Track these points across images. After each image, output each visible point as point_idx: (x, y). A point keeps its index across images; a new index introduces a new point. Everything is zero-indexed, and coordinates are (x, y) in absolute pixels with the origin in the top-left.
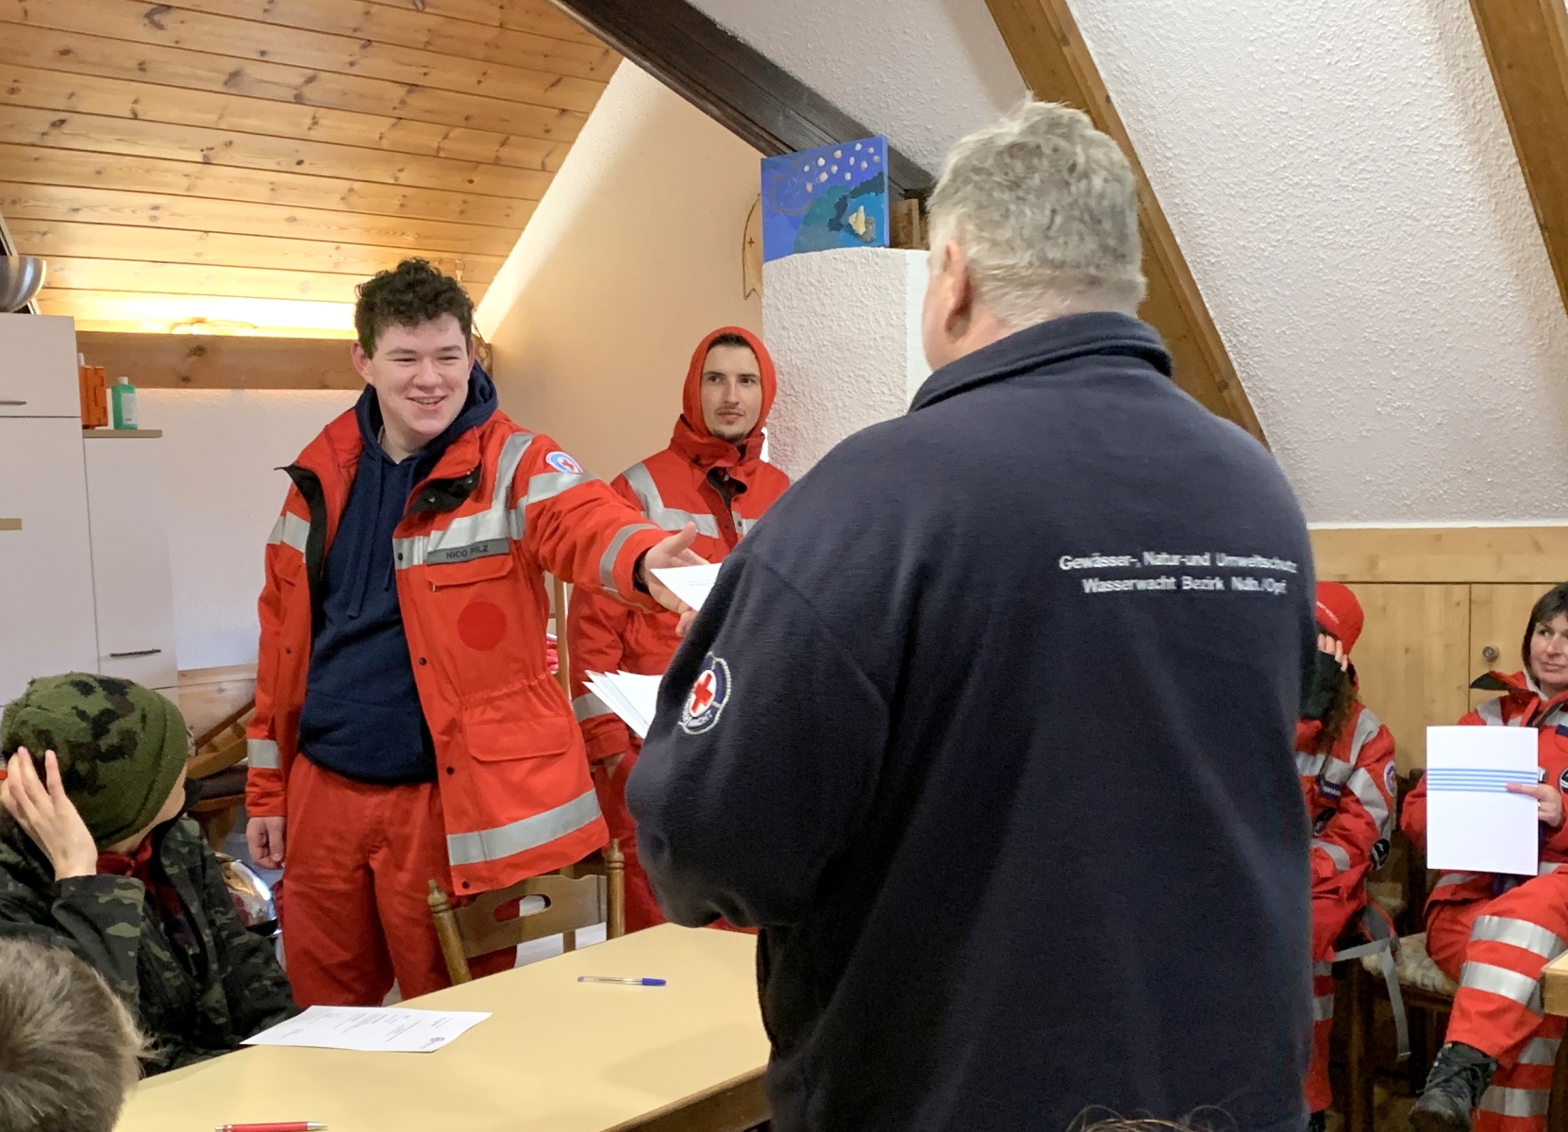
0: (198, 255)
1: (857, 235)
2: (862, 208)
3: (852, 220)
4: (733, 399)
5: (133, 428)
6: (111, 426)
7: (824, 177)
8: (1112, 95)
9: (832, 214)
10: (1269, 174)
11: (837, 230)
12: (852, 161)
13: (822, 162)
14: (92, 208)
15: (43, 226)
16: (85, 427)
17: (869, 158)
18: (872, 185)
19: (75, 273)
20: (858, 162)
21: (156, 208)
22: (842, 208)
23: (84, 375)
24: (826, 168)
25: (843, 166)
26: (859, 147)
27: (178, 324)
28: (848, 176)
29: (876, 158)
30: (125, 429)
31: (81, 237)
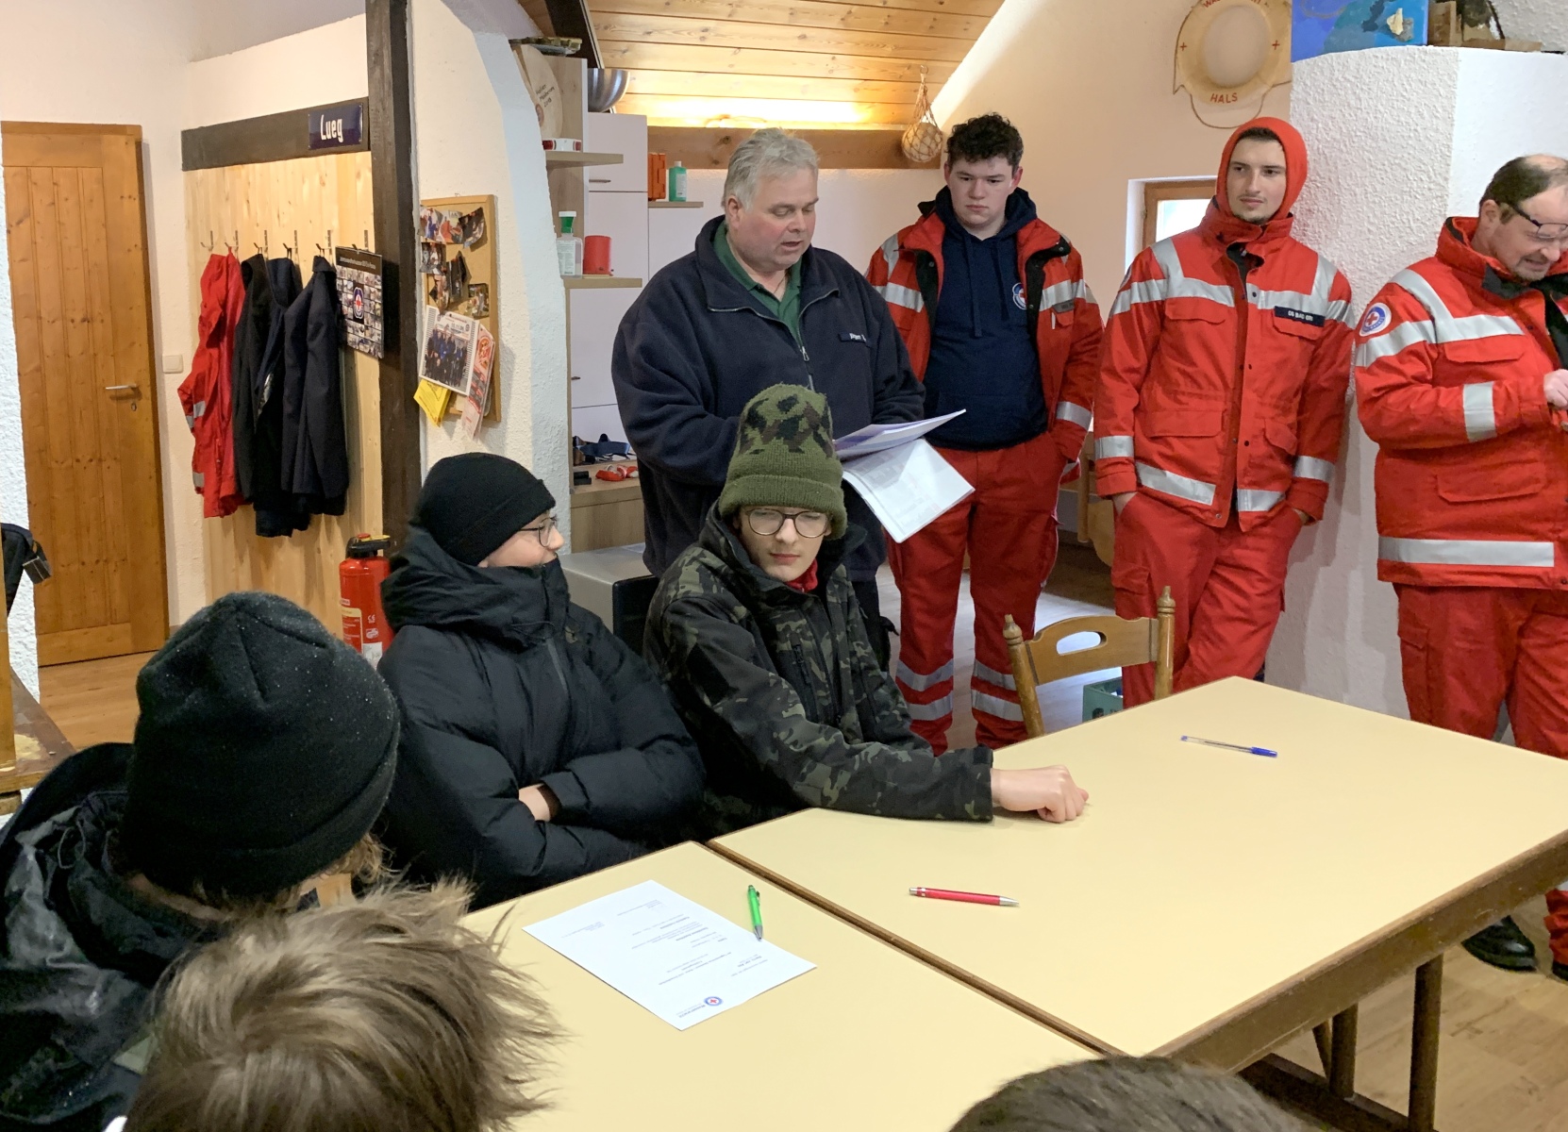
1: (1393, 35)
2: (1401, 10)
3: (1389, 21)
4: (1254, 188)
9: (1366, 16)
11: (1369, 33)
22: (1376, 11)
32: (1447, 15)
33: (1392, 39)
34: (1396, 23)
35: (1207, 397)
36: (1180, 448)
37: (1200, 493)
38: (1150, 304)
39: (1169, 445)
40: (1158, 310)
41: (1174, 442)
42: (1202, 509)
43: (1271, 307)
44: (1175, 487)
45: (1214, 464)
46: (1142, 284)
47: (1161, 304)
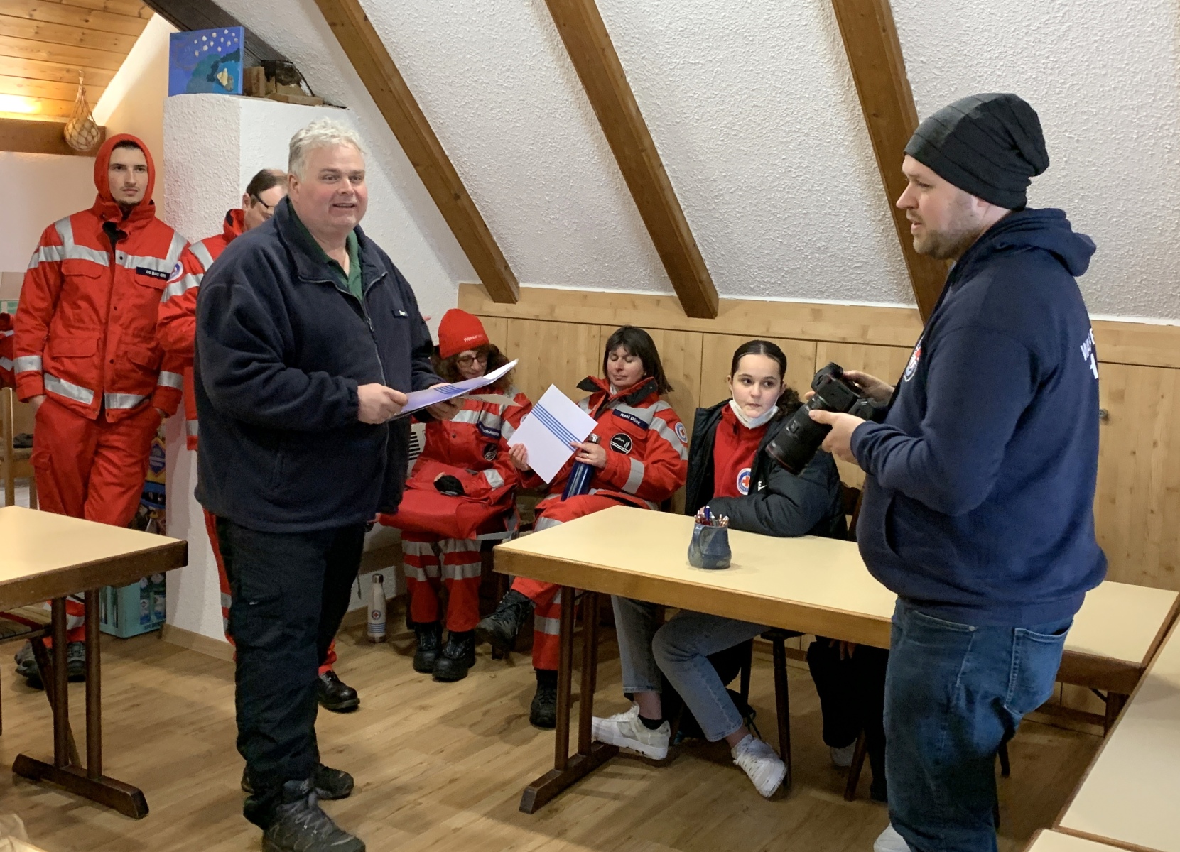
1: (222, 86)
2: (226, 70)
3: (219, 76)
4: (132, 181)
7: (206, 48)
8: (368, 16)
9: (209, 71)
10: (461, 74)
11: (210, 83)
12: (222, 40)
13: (205, 38)
17: (232, 39)
18: (234, 56)
20: (226, 41)
22: (215, 68)
24: (207, 43)
25: (217, 43)
26: (226, 32)
28: (220, 49)
29: (236, 40)
32: (258, 76)
33: (220, 89)
34: (223, 77)
35: (87, 329)
36: (69, 365)
37: (85, 396)
38: (51, 264)
39: (62, 363)
40: (57, 267)
41: (65, 360)
42: (85, 407)
43: (134, 267)
44: (65, 390)
45: (92, 375)
46: (46, 248)
47: (60, 264)
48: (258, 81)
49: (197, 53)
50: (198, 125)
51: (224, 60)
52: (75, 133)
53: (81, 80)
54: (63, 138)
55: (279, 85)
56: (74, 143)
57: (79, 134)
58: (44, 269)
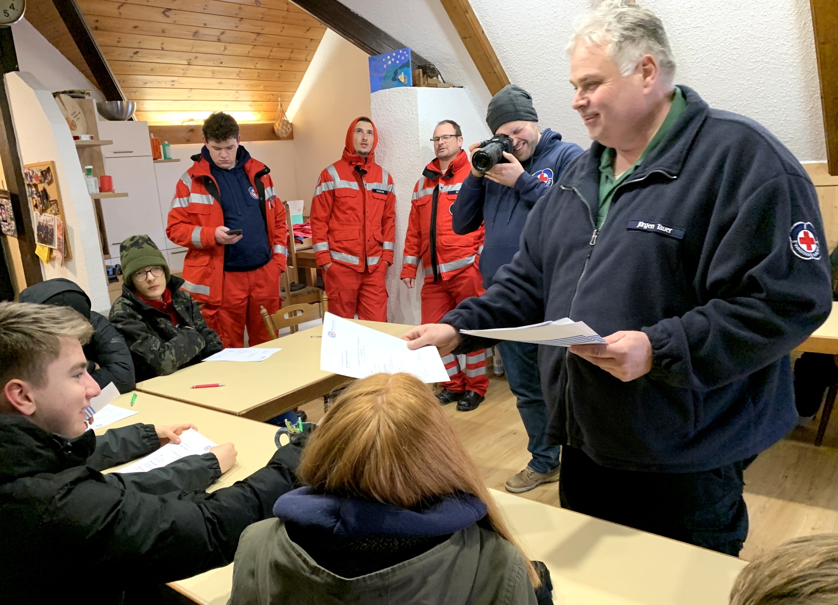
0: (189, 97)
2: (403, 73)
3: (399, 77)
4: (366, 138)
5: (170, 159)
6: (163, 158)
7: (390, 62)
8: (484, 30)
9: (393, 76)
10: (538, 56)
11: (395, 81)
12: (399, 56)
13: (389, 57)
14: (151, 82)
15: (135, 90)
16: (154, 159)
17: (404, 55)
18: (406, 65)
19: (148, 105)
20: (401, 57)
21: (173, 81)
22: (396, 73)
23: (152, 141)
24: (390, 59)
25: (396, 58)
26: (401, 51)
27: (184, 122)
28: (398, 62)
29: (407, 55)
30: (168, 159)
31: (149, 93)
32: (419, 74)
33: (401, 84)
34: (402, 77)
35: (352, 225)
36: (346, 244)
37: (355, 260)
38: (329, 192)
39: (342, 243)
40: (333, 193)
41: (344, 242)
42: (355, 266)
43: (371, 189)
44: (345, 259)
45: (359, 249)
46: (325, 183)
47: (333, 191)
48: (420, 77)
49: (385, 66)
50: (392, 106)
51: (400, 68)
52: (280, 128)
53: (279, 99)
54: (273, 131)
55: (428, 78)
56: (280, 133)
57: (282, 128)
58: (325, 194)
